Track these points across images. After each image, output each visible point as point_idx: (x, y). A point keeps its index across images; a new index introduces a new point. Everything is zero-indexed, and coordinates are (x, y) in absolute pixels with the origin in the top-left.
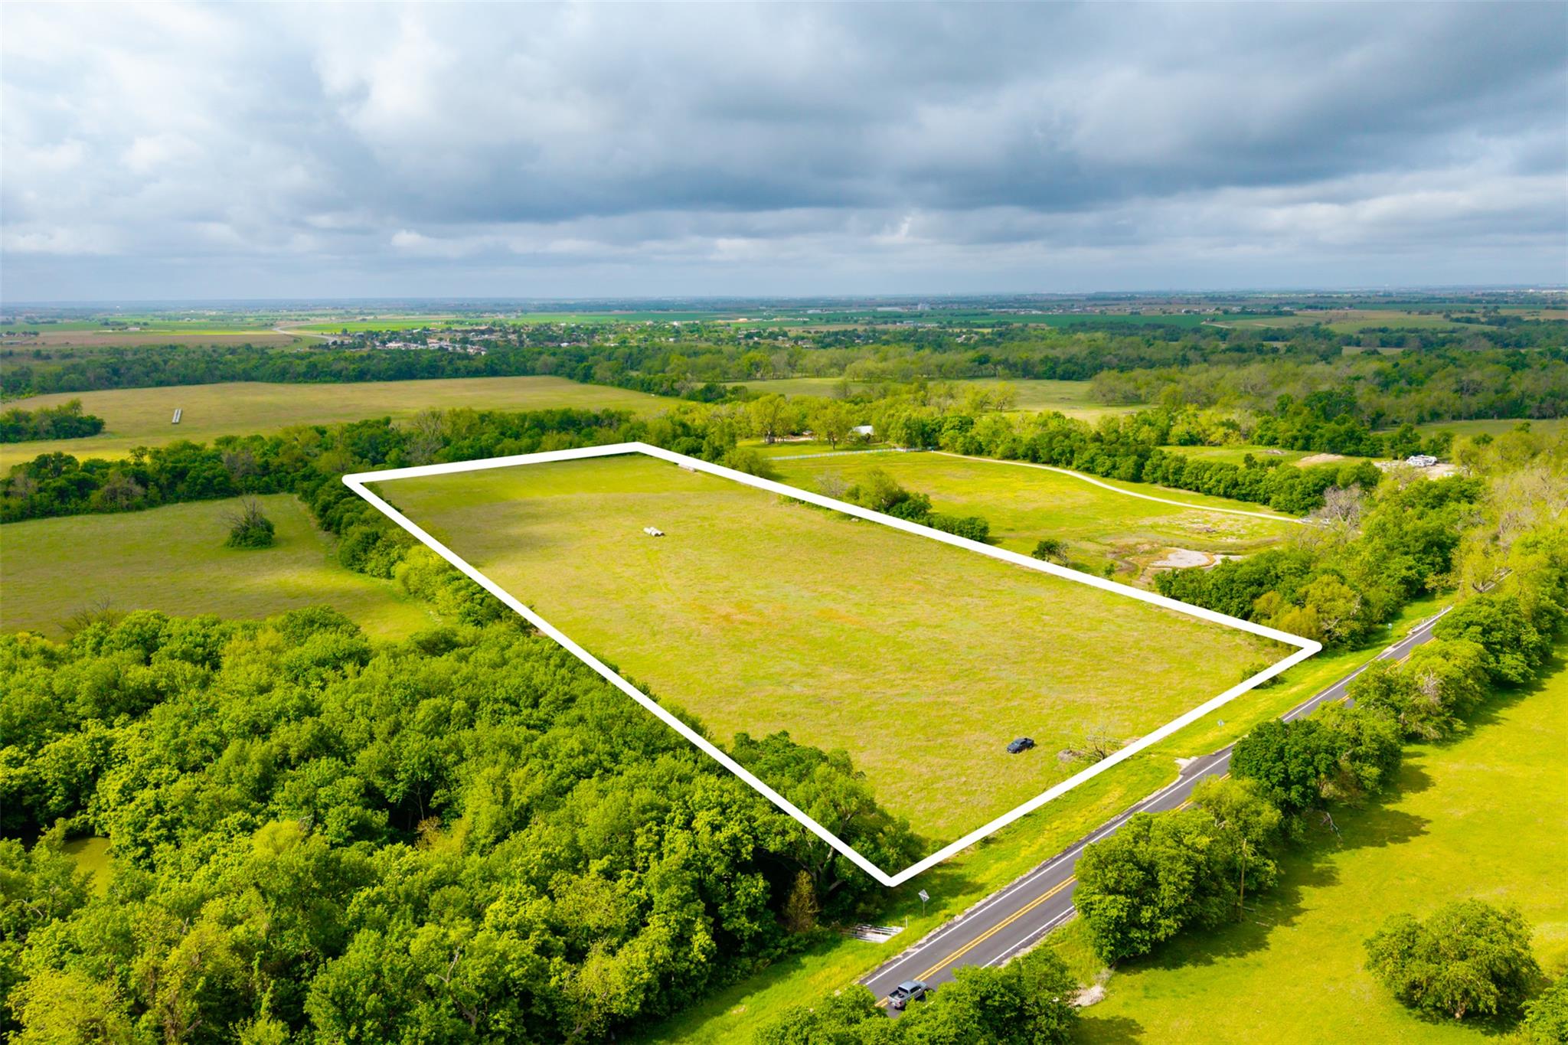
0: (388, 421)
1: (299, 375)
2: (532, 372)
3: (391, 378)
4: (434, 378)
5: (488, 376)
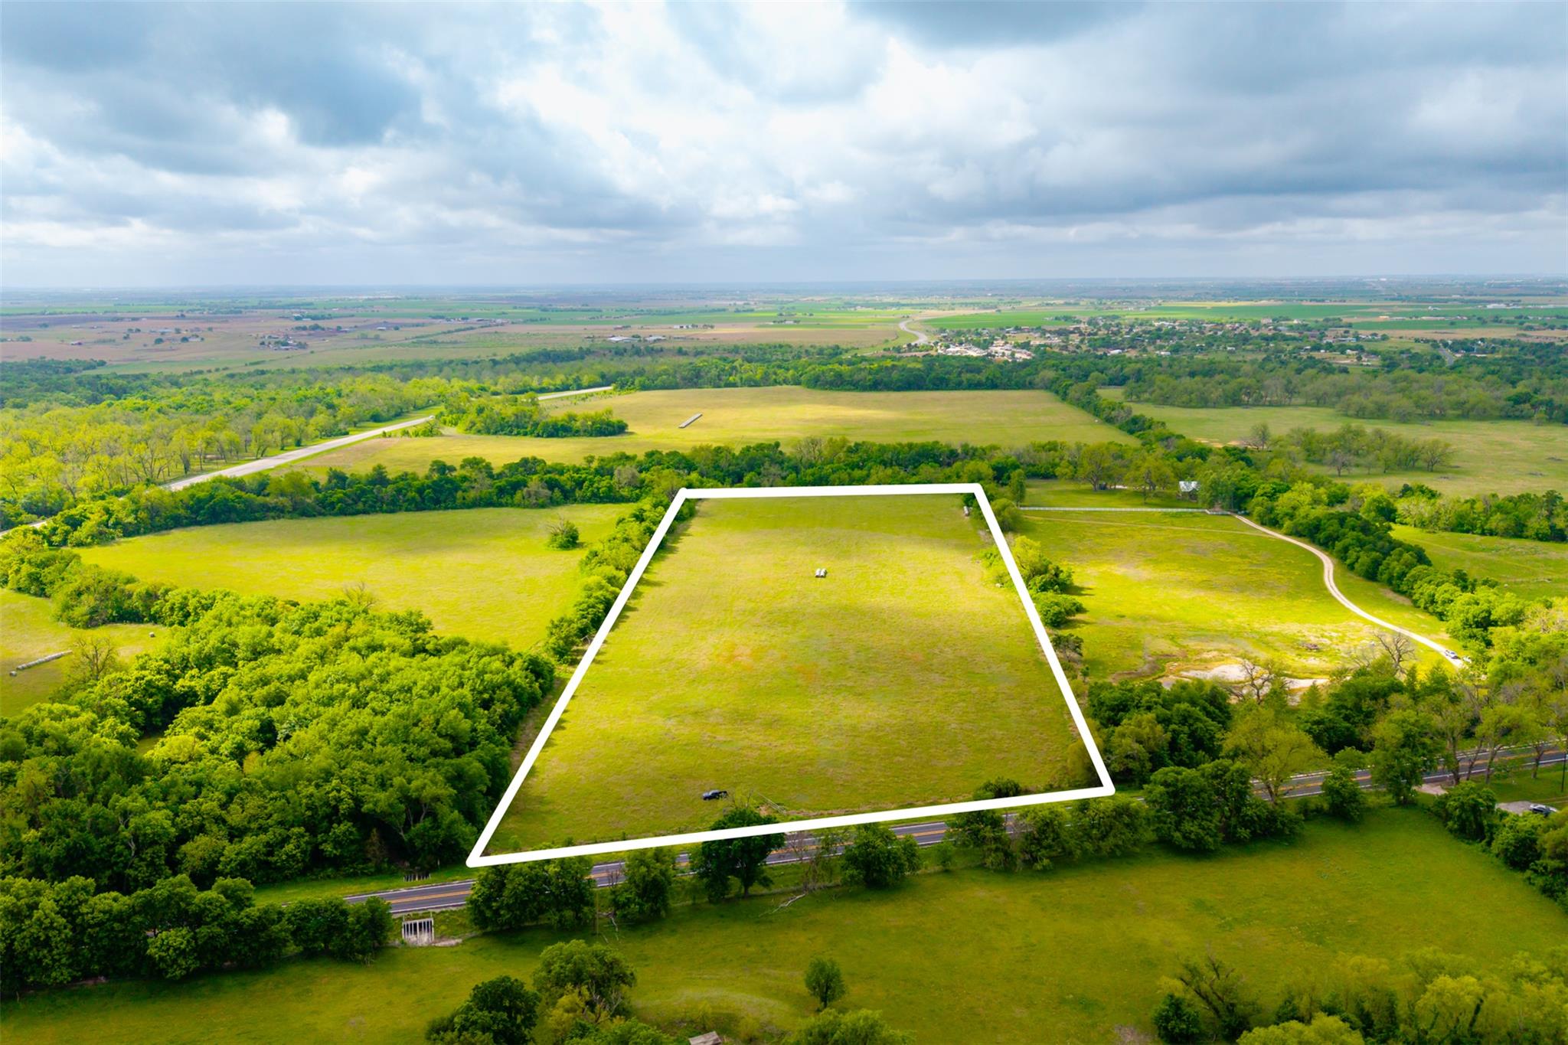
0: (777, 445)
1: (827, 383)
2: (1031, 386)
3: (899, 389)
4: (937, 389)
5: (988, 388)
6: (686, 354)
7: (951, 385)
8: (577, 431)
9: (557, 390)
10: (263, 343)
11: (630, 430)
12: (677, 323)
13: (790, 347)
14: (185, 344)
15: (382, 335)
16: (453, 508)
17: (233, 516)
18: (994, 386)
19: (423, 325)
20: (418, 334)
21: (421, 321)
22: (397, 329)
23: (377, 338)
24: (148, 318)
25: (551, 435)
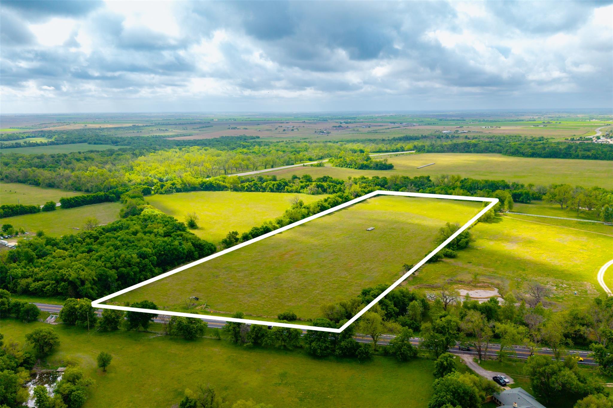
6: (469, 139)
7: (573, 156)
8: (371, 168)
9: (393, 151)
10: (316, 132)
11: (394, 168)
12: (483, 126)
13: (520, 137)
14: (293, 131)
15: (360, 129)
16: (283, 192)
17: (213, 189)
18: (596, 158)
19: (382, 126)
20: (374, 129)
21: (381, 124)
22: (369, 127)
23: (358, 130)
24: (292, 122)
25: (360, 168)
